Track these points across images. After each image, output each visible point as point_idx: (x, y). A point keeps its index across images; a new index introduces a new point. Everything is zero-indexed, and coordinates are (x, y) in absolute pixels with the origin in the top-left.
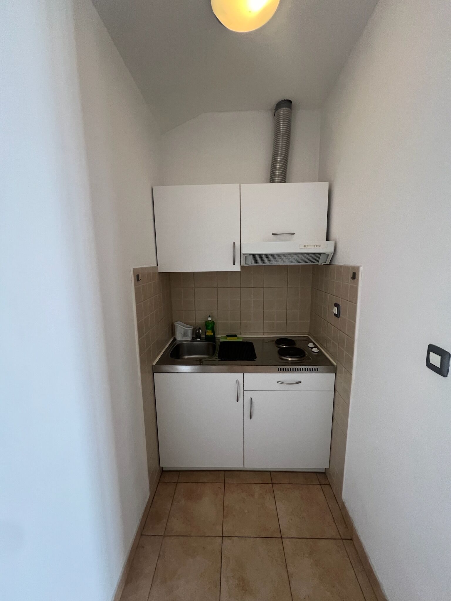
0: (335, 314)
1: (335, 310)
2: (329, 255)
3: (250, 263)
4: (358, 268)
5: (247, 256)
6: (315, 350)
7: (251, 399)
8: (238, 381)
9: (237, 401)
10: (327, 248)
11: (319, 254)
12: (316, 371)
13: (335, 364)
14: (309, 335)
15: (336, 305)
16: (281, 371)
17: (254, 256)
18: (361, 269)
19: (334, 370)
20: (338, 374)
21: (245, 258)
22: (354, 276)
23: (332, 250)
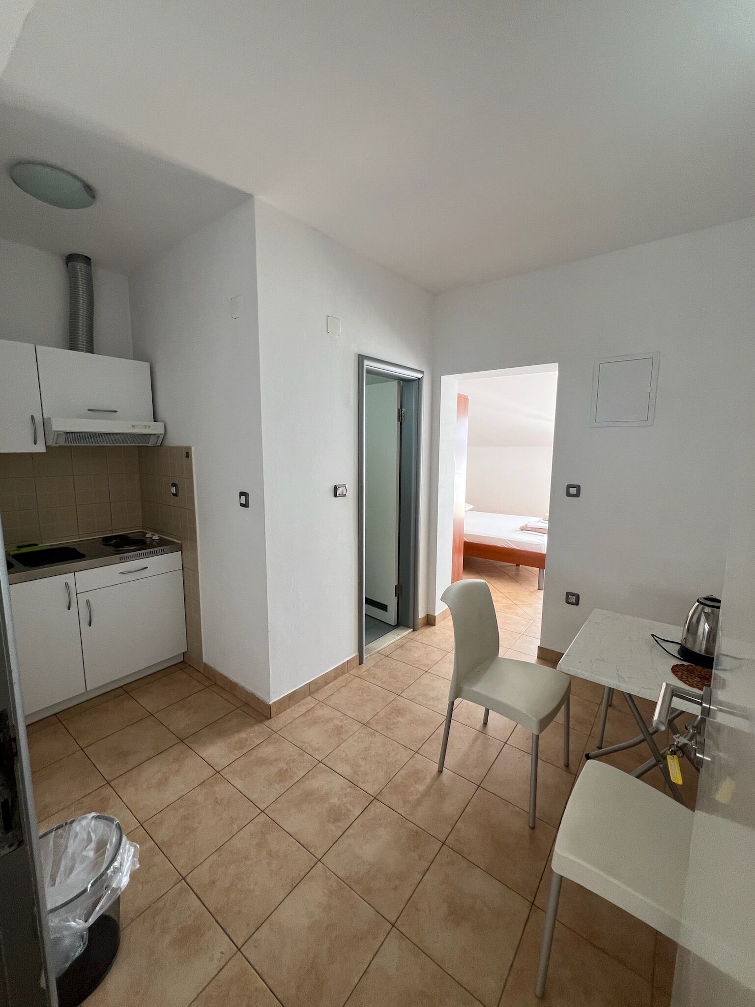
0: (173, 494)
1: (173, 489)
2: (159, 436)
3: (62, 442)
4: (190, 448)
5: (58, 434)
6: (155, 537)
7: (88, 602)
8: (67, 584)
9: (69, 609)
10: (157, 429)
11: (150, 435)
12: (162, 553)
13: (180, 542)
14: (143, 529)
15: (174, 485)
16: (122, 560)
17: (68, 434)
18: (193, 448)
19: (179, 548)
20: (184, 551)
21: (56, 436)
22: (188, 455)
23: (163, 432)
